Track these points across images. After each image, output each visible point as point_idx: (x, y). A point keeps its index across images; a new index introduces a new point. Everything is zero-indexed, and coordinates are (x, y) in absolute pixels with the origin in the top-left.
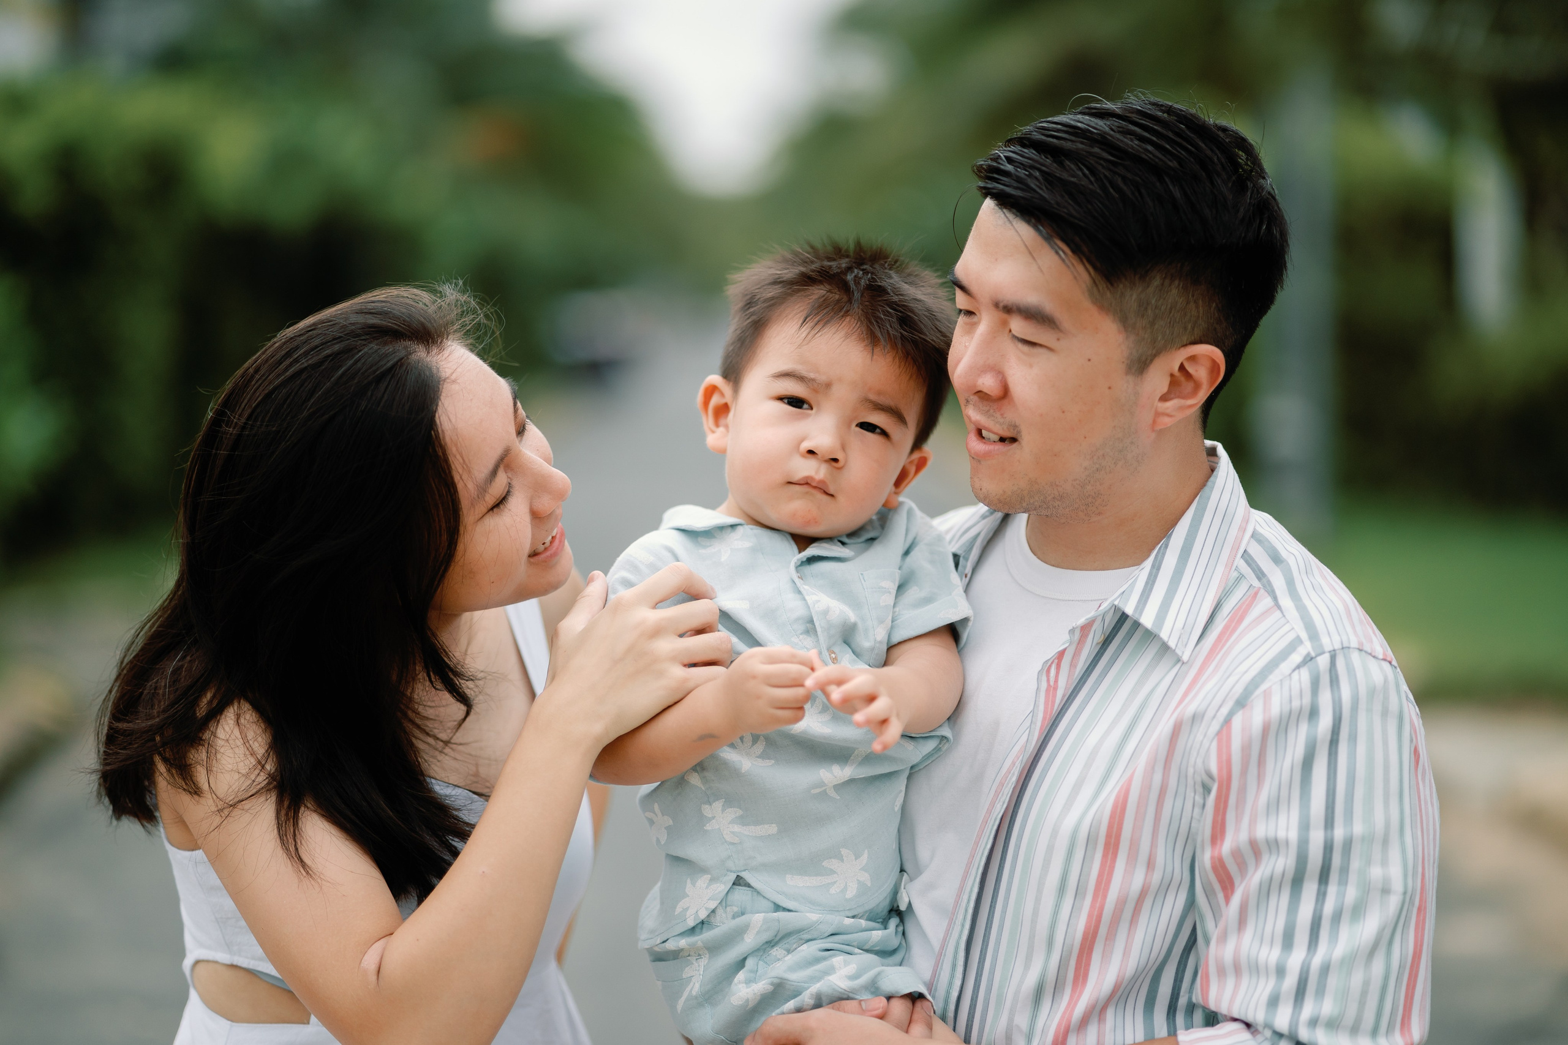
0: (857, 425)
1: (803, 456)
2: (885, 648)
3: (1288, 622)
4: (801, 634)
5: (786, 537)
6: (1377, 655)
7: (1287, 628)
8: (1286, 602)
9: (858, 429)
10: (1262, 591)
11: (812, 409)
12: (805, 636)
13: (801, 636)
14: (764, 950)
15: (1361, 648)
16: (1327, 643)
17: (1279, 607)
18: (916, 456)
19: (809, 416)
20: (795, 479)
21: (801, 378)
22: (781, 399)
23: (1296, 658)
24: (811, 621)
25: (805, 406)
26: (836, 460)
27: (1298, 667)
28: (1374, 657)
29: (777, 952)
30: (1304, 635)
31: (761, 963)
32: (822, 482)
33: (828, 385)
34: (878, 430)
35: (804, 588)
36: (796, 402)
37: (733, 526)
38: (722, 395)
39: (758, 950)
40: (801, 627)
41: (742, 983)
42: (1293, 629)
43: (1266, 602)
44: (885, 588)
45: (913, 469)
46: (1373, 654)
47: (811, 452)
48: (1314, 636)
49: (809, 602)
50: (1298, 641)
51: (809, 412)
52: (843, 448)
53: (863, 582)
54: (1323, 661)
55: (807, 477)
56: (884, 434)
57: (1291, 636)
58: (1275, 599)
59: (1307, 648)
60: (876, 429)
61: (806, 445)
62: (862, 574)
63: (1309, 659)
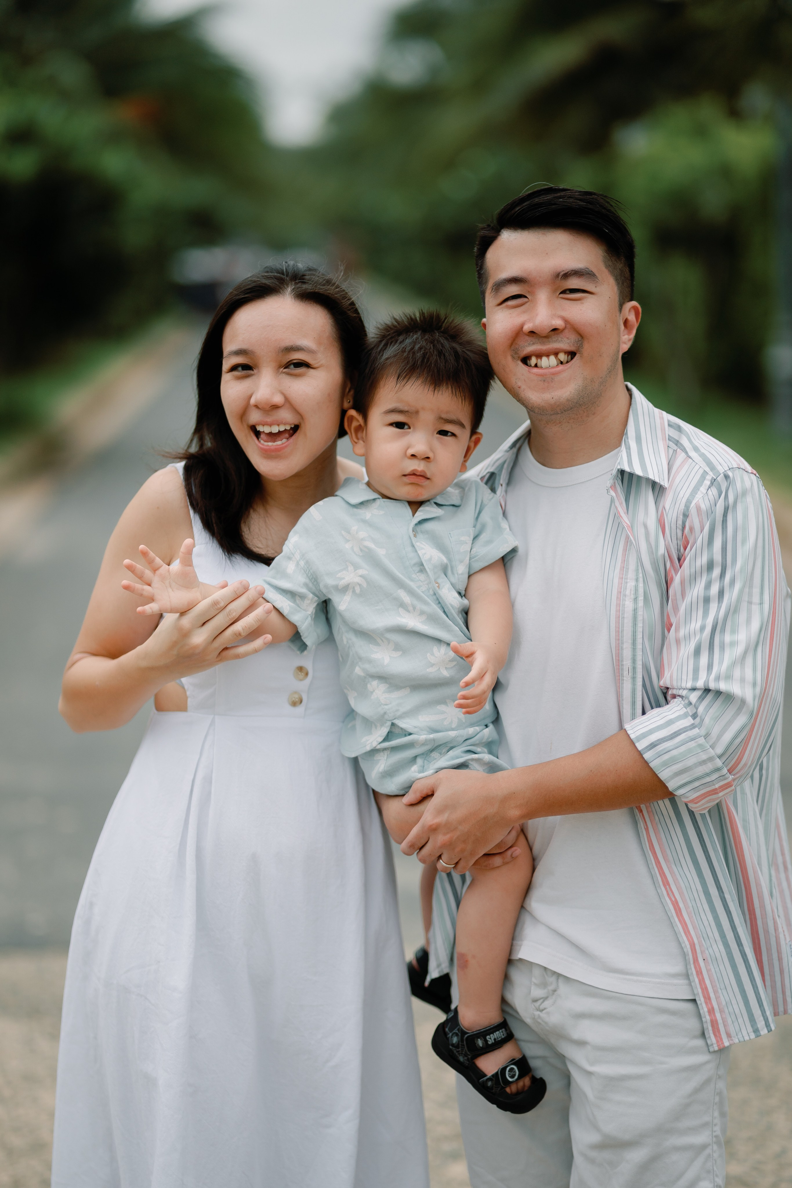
0: (437, 434)
1: (409, 458)
2: (467, 576)
3: (697, 463)
4: (418, 572)
5: (405, 504)
6: (748, 470)
7: (697, 467)
8: (693, 454)
9: (438, 436)
10: (678, 450)
11: (410, 428)
12: (420, 574)
13: (418, 574)
14: (427, 754)
15: (739, 467)
16: (721, 470)
17: (690, 457)
18: (474, 438)
19: (409, 433)
20: (407, 472)
21: (401, 412)
22: (391, 424)
23: (707, 483)
24: (422, 565)
25: (406, 427)
26: (428, 458)
27: (709, 487)
28: (746, 471)
29: (435, 754)
30: (707, 469)
31: (425, 761)
32: (421, 471)
33: (417, 412)
34: (449, 434)
35: (417, 544)
36: (400, 425)
37: (374, 500)
38: (358, 421)
39: (423, 754)
40: (417, 569)
41: (417, 772)
42: (701, 467)
43: (681, 456)
44: (464, 541)
45: (472, 445)
46: (746, 470)
47: (413, 455)
48: (712, 468)
49: (420, 555)
50: (705, 473)
51: (409, 430)
52: (432, 450)
53: (450, 538)
54: (721, 478)
55: (414, 470)
56: (453, 435)
57: (701, 471)
58: (686, 453)
59: (711, 475)
60: (448, 433)
61: (411, 451)
62: (450, 533)
63: (713, 480)
